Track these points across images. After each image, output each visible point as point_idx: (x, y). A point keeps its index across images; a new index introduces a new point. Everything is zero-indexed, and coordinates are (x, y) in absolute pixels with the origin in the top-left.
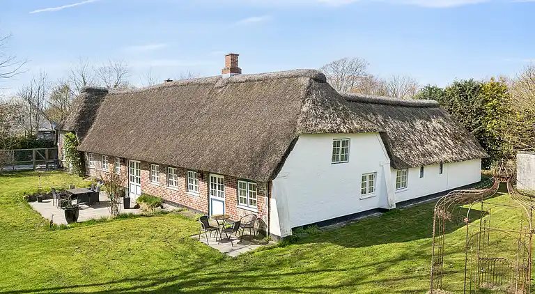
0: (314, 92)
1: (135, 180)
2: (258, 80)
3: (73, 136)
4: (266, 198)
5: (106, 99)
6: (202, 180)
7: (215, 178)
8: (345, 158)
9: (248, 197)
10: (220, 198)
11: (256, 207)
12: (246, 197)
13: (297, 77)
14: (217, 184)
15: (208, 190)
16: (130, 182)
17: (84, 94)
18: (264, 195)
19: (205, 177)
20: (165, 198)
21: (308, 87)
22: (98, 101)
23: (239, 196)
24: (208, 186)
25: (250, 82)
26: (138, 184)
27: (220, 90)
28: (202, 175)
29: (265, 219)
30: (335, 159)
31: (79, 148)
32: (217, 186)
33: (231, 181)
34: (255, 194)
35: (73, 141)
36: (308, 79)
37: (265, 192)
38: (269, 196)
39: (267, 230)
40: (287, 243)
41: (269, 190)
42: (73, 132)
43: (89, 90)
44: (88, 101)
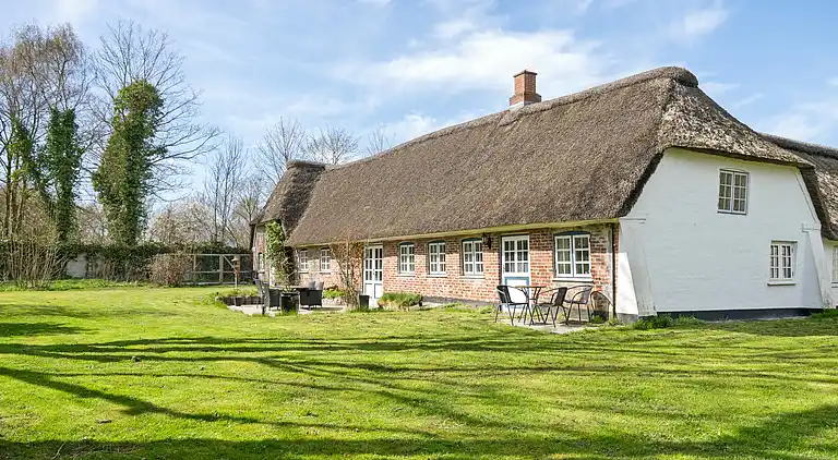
0: (680, 97)
1: (373, 276)
2: (575, 101)
3: (279, 228)
4: (607, 256)
5: (322, 177)
6: (489, 251)
7: (513, 243)
8: (740, 207)
9: (573, 262)
10: (522, 274)
11: (590, 275)
12: (570, 263)
13: (647, 80)
14: (516, 251)
15: (500, 264)
16: (365, 281)
17: (291, 170)
18: (604, 250)
19: (494, 244)
20: (423, 293)
21: (669, 90)
22: (311, 179)
23: (557, 263)
24: (500, 258)
25: (560, 106)
26: (379, 282)
27: (509, 128)
28: (490, 242)
29: (607, 291)
30: (723, 205)
31: (286, 243)
32: (516, 256)
33: (543, 238)
34: (586, 253)
35: (278, 234)
36: (668, 80)
37: (607, 245)
38: (614, 250)
39: (611, 309)
40: (650, 325)
41: (614, 239)
42: (279, 221)
43: (299, 165)
44: (298, 179)
